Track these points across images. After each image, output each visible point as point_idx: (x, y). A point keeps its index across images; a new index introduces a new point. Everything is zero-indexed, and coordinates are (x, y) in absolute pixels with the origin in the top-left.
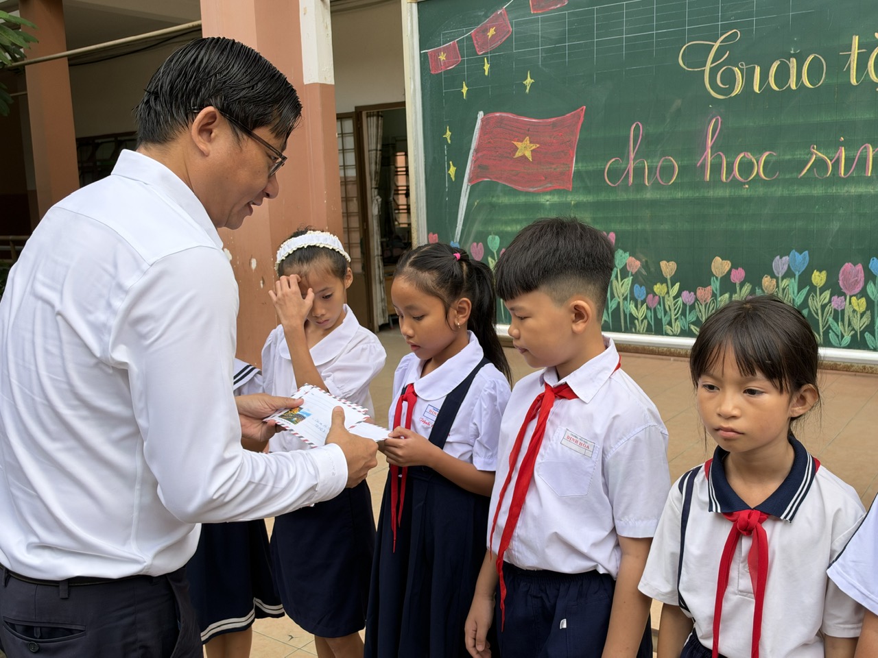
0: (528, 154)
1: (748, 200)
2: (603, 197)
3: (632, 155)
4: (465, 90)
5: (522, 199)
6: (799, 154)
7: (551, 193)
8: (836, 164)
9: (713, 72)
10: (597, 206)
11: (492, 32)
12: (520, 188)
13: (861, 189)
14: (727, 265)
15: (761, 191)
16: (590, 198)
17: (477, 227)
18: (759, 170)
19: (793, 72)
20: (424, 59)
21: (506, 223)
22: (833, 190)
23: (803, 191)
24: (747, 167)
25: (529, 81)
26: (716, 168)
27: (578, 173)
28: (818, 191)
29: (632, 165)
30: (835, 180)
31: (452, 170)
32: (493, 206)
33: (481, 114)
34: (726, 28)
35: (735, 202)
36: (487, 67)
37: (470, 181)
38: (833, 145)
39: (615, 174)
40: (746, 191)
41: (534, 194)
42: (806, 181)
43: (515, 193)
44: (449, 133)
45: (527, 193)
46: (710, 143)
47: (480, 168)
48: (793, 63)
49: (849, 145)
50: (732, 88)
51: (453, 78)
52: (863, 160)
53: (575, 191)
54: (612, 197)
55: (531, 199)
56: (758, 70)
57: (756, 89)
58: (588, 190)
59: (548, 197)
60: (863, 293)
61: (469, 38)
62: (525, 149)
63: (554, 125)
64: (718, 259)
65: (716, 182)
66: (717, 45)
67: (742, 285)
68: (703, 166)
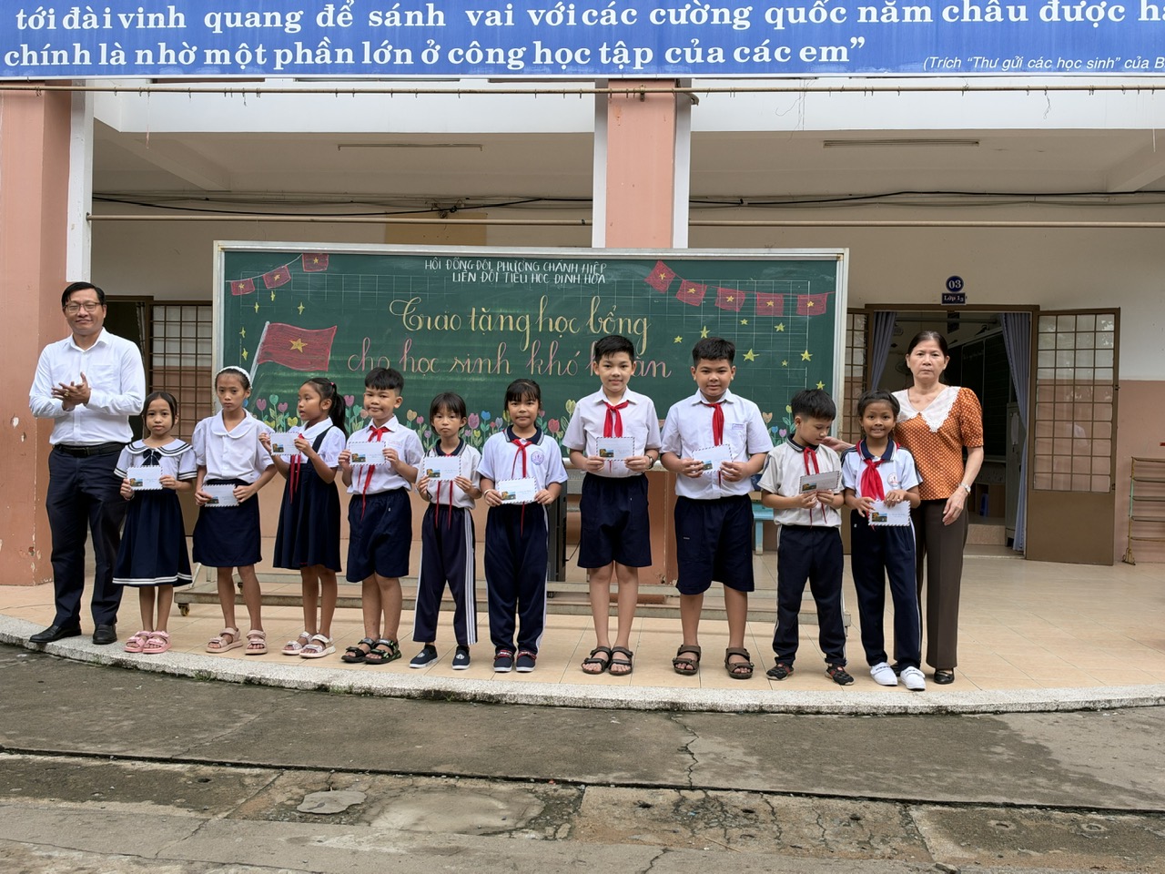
0: (300, 348)
1: (425, 382)
2: (347, 376)
3: (364, 355)
4: (257, 307)
5: (295, 374)
6: (450, 361)
7: (314, 372)
8: (466, 366)
9: (408, 317)
10: (344, 380)
11: (277, 277)
12: (293, 368)
13: (477, 379)
14: (415, 414)
15: (431, 378)
16: (339, 376)
17: (262, 390)
18: (430, 367)
19: (446, 322)
20: (227, 286)
21: (284, 388)
22: (465, 379)
23: (451, 379)
24: (424, 365)
25: (301, 307)
26: (409, 365)
27: (331, 361)
28: (458, 379)
29: (364, 359)
30: (465, 374)
31: (245, 354)
32: (274, 378)
33: (268, 323)
34: (414, 296)
35: (418, 382)
36: (273, 296)
37: (258, 361)
38: (463, 358)
39: (354, 364)
40: (424, 376)
41: (302, 372)
42: (453, 374)
43: (291, 370)
44: (243, 332)
45: (298, 371)
46: (406, 352)
47: (265, 354)
48: (446, 318)
49: (472, 358)
50: (417, 326)
51: (249, 299)
52: (478, 365)
53: (330, 371)
54: (352, 376)
55: (302, 375)
56: (429, 319)
57: (429, 328)
58: (338, 372)
59: (312, 374)
60: (479, 428)
61: (262, 278)
62: (298, 345)
63: (317, 334)
64: (410, 411)
65: (409, 372)
66: (409, 303)
67: (422, 425)
68: (403, 363)
